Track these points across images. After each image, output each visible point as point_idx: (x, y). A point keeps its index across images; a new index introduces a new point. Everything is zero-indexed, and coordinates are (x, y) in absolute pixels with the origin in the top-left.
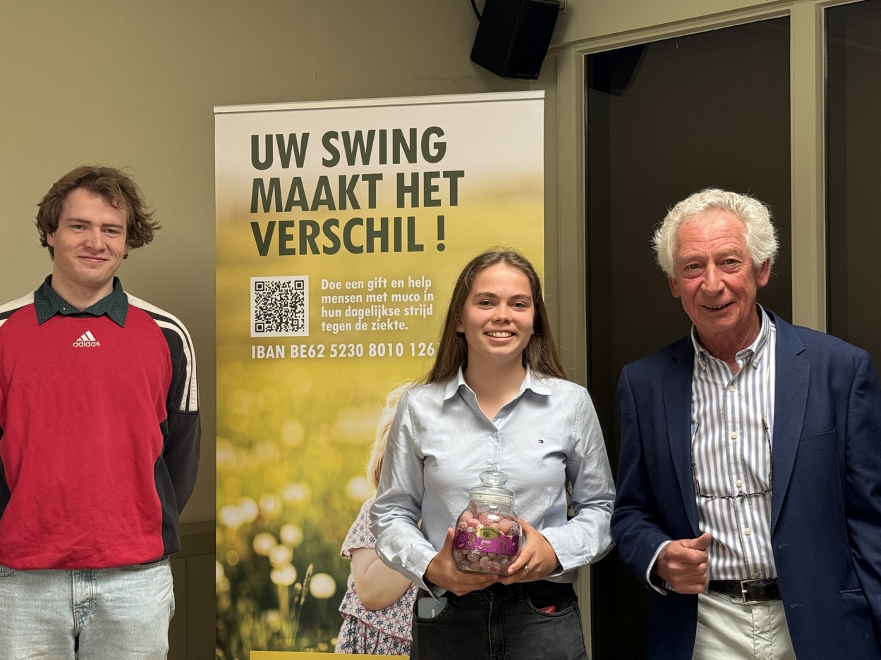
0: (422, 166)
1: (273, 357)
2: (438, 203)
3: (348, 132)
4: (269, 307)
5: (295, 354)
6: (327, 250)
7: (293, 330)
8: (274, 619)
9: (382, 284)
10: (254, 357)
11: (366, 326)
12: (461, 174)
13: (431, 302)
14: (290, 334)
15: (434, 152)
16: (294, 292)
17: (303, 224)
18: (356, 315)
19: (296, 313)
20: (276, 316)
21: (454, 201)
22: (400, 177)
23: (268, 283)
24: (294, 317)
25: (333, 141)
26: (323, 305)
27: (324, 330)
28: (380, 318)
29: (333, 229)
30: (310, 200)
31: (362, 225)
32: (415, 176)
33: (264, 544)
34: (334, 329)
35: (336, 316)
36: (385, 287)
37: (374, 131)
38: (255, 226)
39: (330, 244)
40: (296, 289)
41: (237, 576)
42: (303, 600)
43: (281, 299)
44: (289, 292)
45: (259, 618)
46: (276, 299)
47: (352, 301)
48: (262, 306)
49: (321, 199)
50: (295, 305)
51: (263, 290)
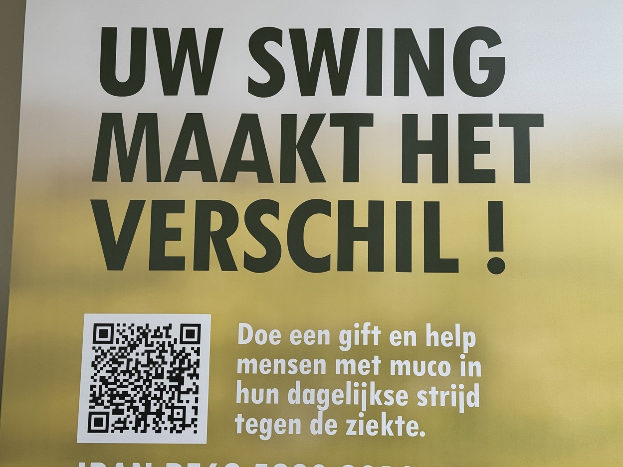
0: (455, 102)
2: (488, 176)
3: (302, 31)
4: (121, 378)
6: (252, 264)
7: (172, 430)
9: (371, 337)
11: (335, 425)
12: (537, 120)
13: (475, 379)
14: (167, 438)
15: (479, 76)
16: (178, 347)
17: (204, 208)
18: (312, 401)
19: (180, 393)
20: (137, 399)
21: (522, 174)
23: (121, 328)
24: (175, 402)
25: (270, 47)
26: (239, 377)
27: (239, 431)
28: (364, 409)
29: (267, 220)
30: (220, 158)
31: (328, 213)
32: (440, 122)
34: (263, 430)
35: (269, 401)
36: (376, 343)
37: (358, 30)
38: (101, 209)
39: (258, 251)
40: (182, 342)
43: (150, 361)
44: (167, 348)
46: (138, 362)
47: (303, 372)
48: (107, 375)
49: (243, 159)
50: (179, 375)
51: (111, 342)
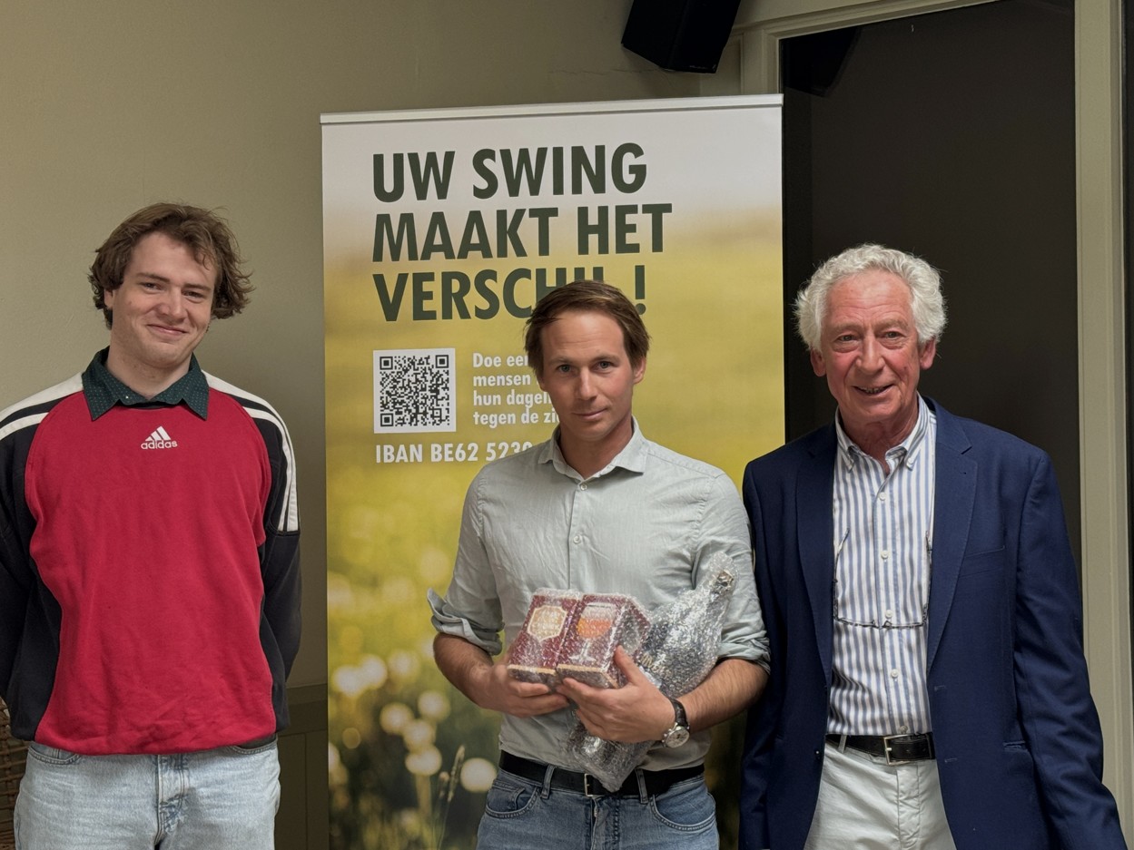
0: (613, 197)
1: (406, 460)
2: (635, 248)
3: (509, 150)
4: (400, 391)
5: (436, 456)
6: (481, 314)
7: (434, 423)
8: (411, 822)
10: (378, 460)
11: (537, 417)
12: (668, 208)
14: (430, 428)
15: (629, 178)
16: (435, 370)
17: (447, 277)
18: (522, 403)
19: (437, 400)
20: (410, 404)
21: (657, 245)
22: (583, 212)
23: (397, 359)
24: (434, 406)
25: (487, 163)
26: (475, 388)
27: (476, 422)
29: (489, 283)
30: (456, 244)
31: (530, 278)
32: (603, 211)
33: (395, 718)
34: (492, 422)
35: (494, 403)
37: (545, 149)
38: (379, 280)
39: (485, 305)
40: (437, 367)
41: (358, 763)
42: (451, 795)
43: (417, 380)
44: (428, 371)
45: (389, 821)
46: (409, 381)
47: (516, 384)
48: (390, 390)
49: (472, 242)
50: (436, 389)
51: (392, 368)
